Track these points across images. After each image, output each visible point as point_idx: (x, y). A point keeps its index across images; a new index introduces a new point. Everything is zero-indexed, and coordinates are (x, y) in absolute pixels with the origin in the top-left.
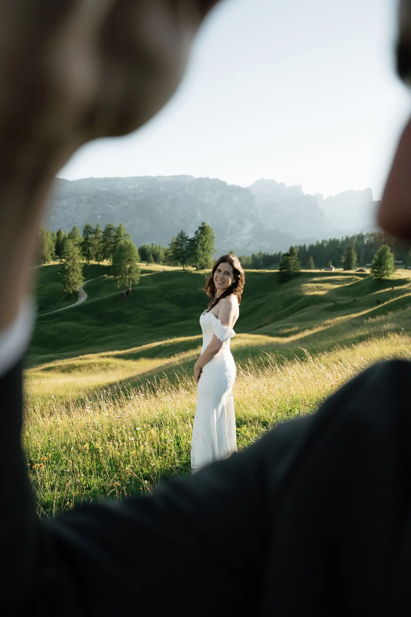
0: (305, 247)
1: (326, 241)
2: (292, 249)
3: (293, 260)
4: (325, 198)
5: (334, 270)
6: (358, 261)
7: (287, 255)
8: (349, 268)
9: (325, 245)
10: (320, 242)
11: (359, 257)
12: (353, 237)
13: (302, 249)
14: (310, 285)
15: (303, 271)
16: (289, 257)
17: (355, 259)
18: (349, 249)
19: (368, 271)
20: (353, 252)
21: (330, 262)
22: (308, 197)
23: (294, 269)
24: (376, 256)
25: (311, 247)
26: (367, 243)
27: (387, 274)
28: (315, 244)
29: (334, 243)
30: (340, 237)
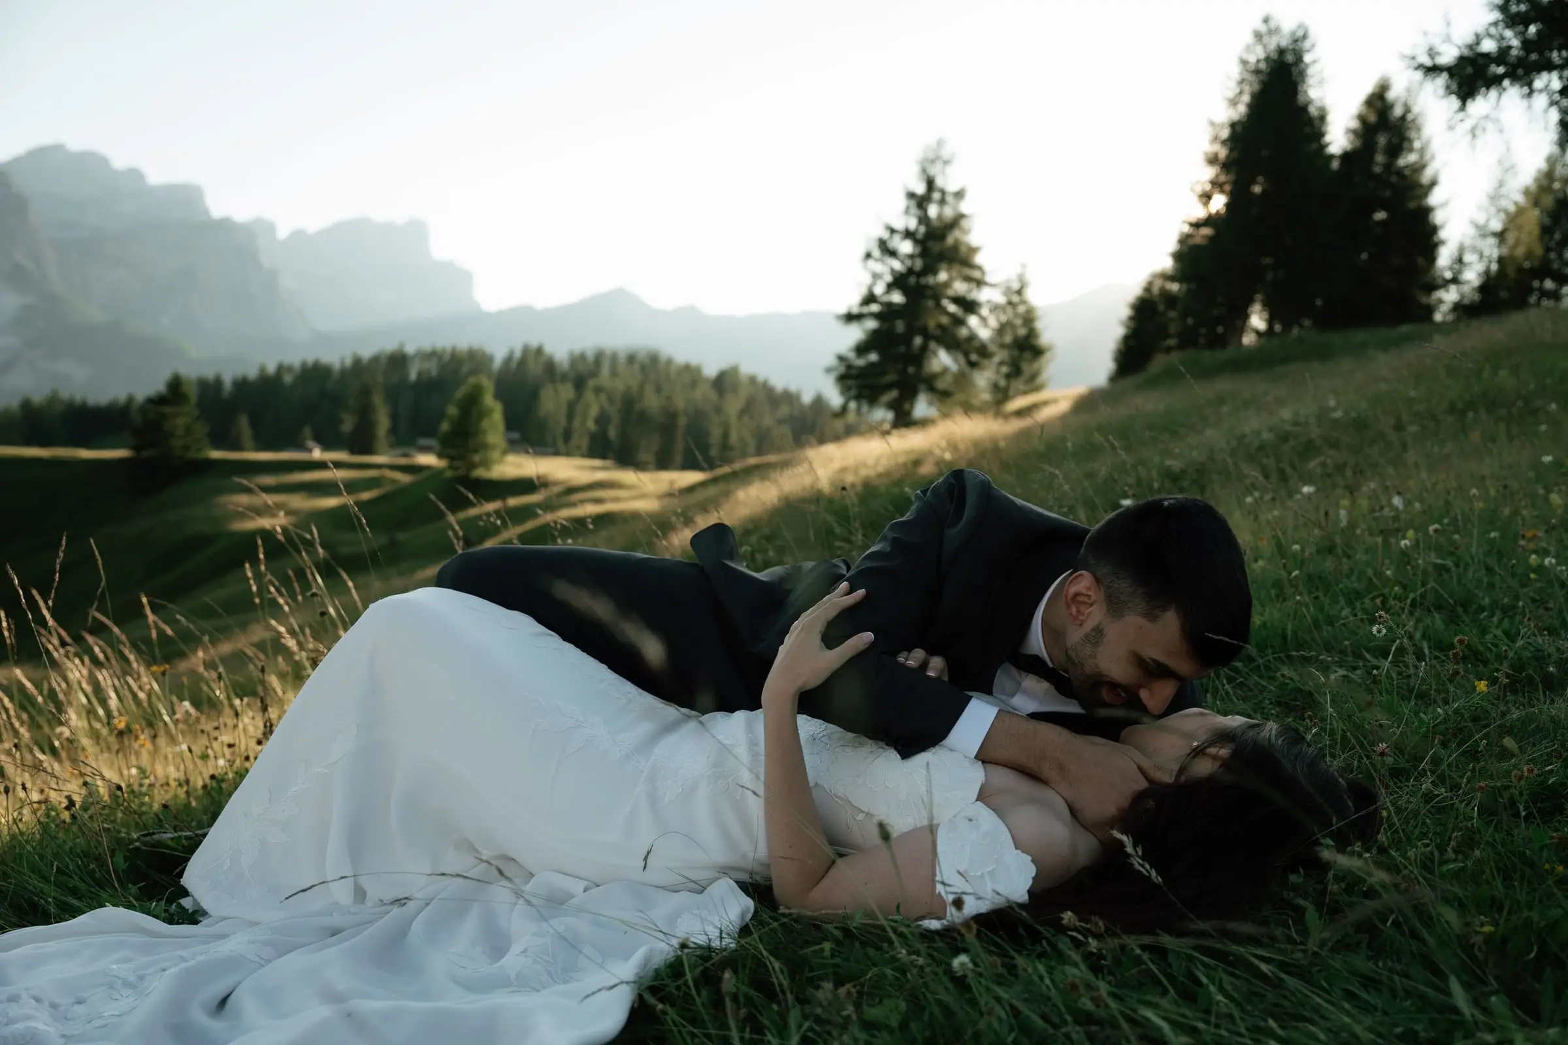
0: (218, 382)
1: (290, 369)
2: (176, 385)
3: (181, 420)
4: (283, 233)
5: (317, 454)
6: (393, 430)
7: (157, 401)
8: (368, 450)
9: (288, 379)
10: (271, 368)
11: (394, 418)
12: (375, 360)
13: (210, 389)
14: (244, 499)
15: (216, 454)
16: (168, 410)
17: (383, 422)
18: (366, 392)
19: (428, 459)
20: (378, 400)
21: (307, 431)
22: (225, 225)
23: (187, 448)
24: (452, 410)
25: (242, 384)
26: (419, 374)
27: (487, 464)
28: (252, 373)
29: (315, 374)
30: (335, 357)
